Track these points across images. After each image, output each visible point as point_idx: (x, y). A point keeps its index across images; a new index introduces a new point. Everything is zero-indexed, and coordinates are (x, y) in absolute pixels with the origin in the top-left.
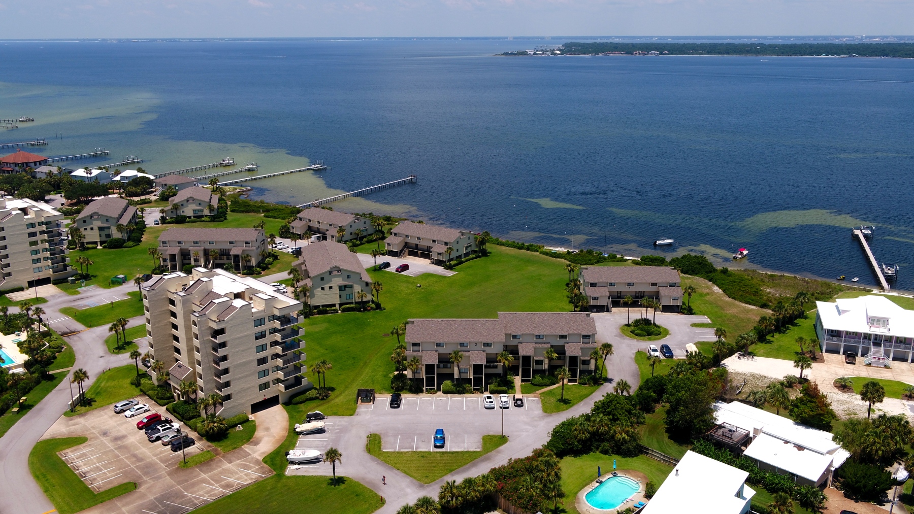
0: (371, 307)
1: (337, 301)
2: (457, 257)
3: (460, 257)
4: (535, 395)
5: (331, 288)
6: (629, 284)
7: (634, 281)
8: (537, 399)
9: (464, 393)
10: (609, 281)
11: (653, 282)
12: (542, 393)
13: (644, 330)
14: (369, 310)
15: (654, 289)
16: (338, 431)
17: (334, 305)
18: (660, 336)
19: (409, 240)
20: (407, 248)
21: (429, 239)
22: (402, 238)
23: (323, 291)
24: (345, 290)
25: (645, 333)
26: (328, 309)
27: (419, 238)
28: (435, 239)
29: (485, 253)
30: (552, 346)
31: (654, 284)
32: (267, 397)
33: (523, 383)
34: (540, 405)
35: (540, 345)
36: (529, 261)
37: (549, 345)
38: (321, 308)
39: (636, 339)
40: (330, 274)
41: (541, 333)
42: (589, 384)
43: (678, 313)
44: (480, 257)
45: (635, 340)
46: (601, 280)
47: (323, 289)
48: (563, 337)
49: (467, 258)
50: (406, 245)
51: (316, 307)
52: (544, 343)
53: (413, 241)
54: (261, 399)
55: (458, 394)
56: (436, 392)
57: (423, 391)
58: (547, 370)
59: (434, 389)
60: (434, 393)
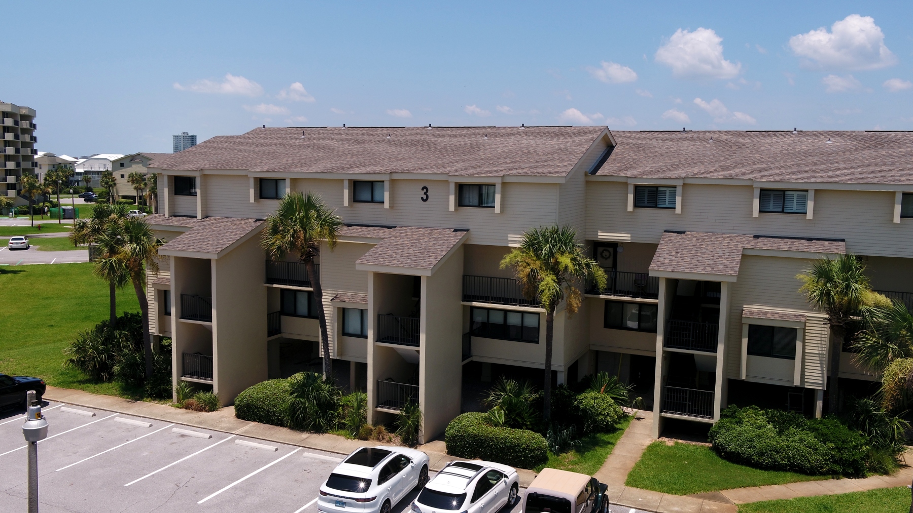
4: (709, 506)
12: (759, 507)
33: (669, 442)
35: (784, 246)
37: (837, 249)
41: (791, 176)
52: (813, 239)
55: (291, 428)
56: (212, 406)
57: (170, 396)
58: (820, 395)
59: (209, 388)
60: (201, 410)
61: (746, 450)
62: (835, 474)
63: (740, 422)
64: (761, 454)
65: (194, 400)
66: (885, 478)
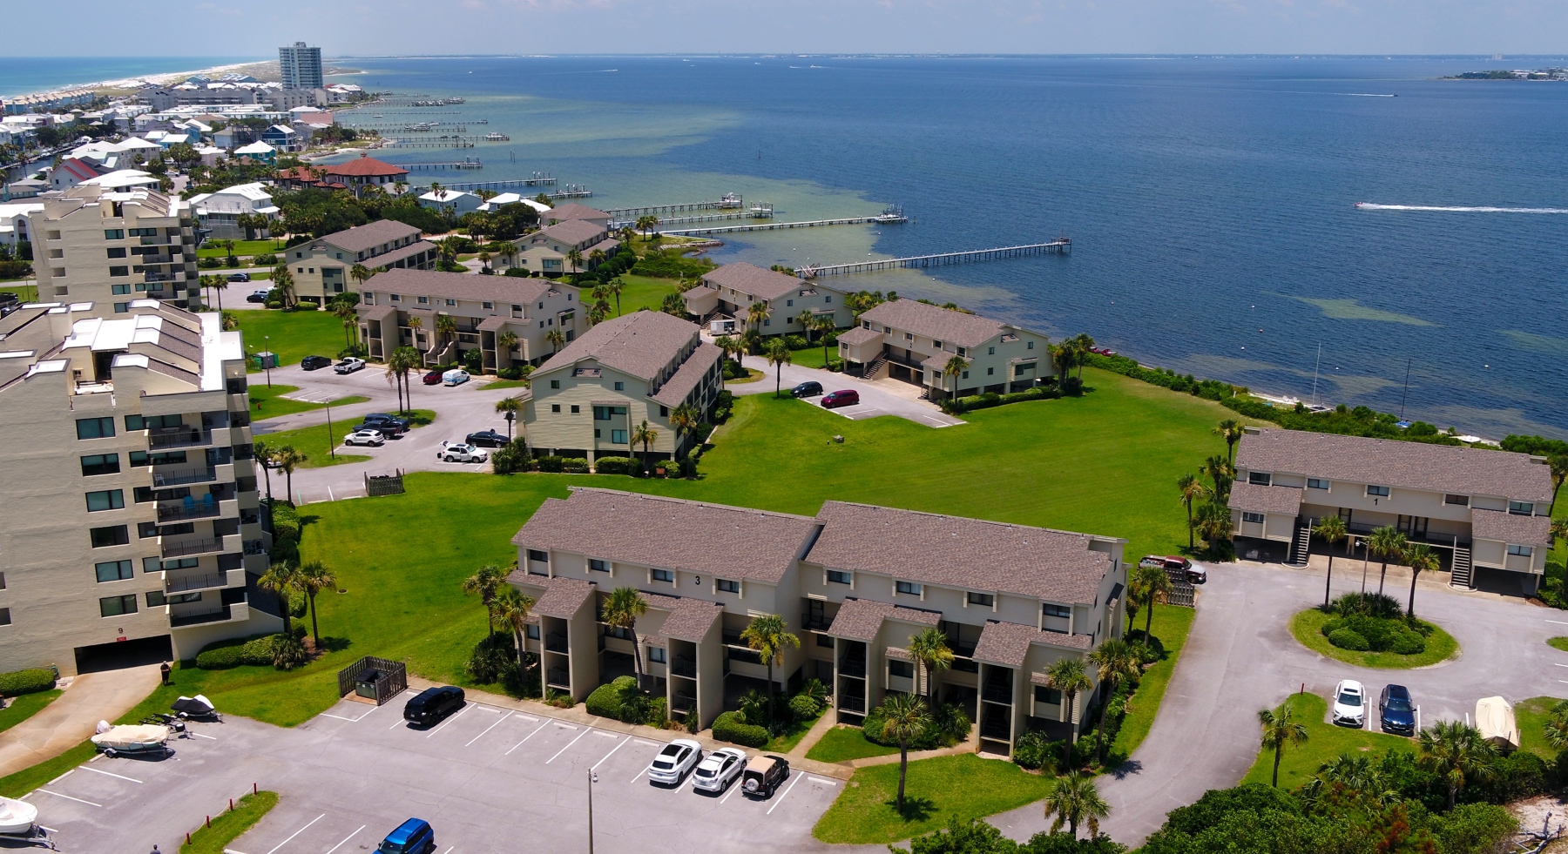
0: (666, 470)
1: (587, 443)
2: (988, 389)
3: (999, 388)
4: (843, 769)
5: (575, 409)
6: (1375, 490)
7: (1392, 481)
8: (834, 784)
9: (639, 723)
10: (1310, 474)
11: (1454, 491)
12: (866, 770)
13: (1363, 632)
14: (661, 476)
15: (1454, 513)
16: (201, 762)
17: (583, 454)
18: (1413, 658)
19: (891, 340)
20: (887, 358)
21: (928, 339)
22: (877, 334)
23: (556, 415)
24: (610, 419)
25: (1363, 641)
26: (564, 460)
27: (909, 336)
28: (940, 339)
29: (1074, 389)
30: (944, 625)
31: (1456, 500)
32: (131, 636)
33: (842, 726)
34: (824, 808)
35: (907, 615)
36: (1177, 418)
37: (934, 620)
38: (551, 454)
39: (1325, 653)
40: (575, 374)
41: (913, 576)
42: (1046, 768)
43: (1528, 597)
44: (1056, 396)
45: (1320, 657)
46: (1285, 469)
47: (556, 408)
48: (983, 600)
49: (1014, 394)
50: (887, 351)
51: (537, 452)
52: (923, 611)
53: (900, 343)
54: (109, 637)
55: (623, 721)
56: (570, 705)
57: (541, 696)
59: (567, 693)
60: (565, 707)
62: (920, 749)
63: (876, 716)
64: (885, 737)
65: (558, 701)
66: (948, 749)
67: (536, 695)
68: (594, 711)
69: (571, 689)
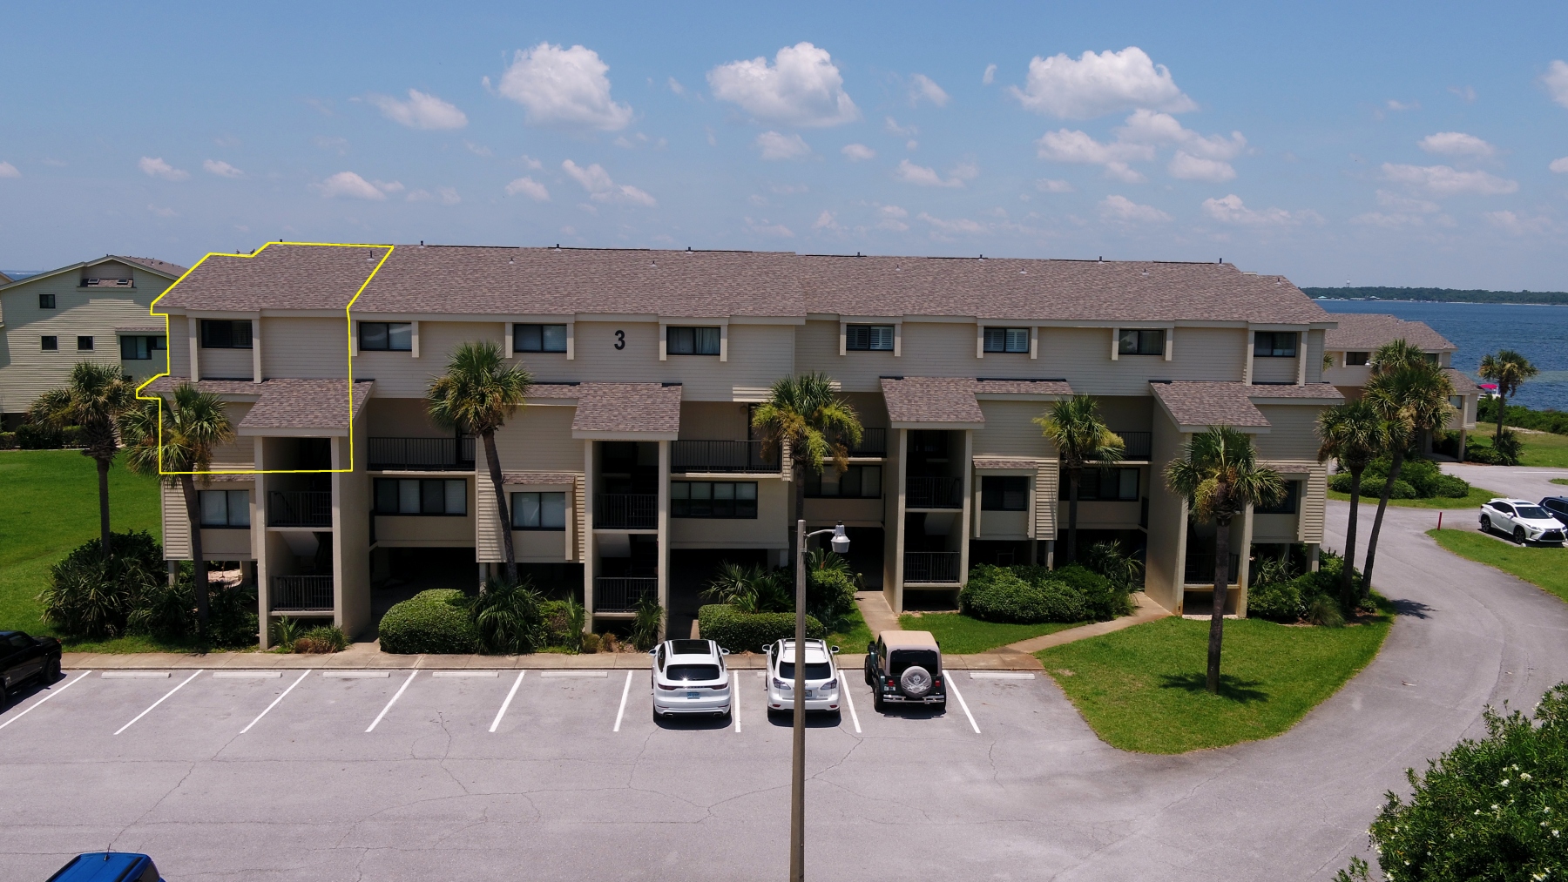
4: (1009, 658)
5: (85, 342)
8: (1031, 676)
9: (526, 649)
12: (1050, 652)
23: (50, 354)
24: (149, 357)
33: (915, 614)
34: (1067, 709)
35: (1012, 388)
37: (1064, 389)
40: (84, 283)
47: (49, 343)
48: (1140, 345)
52: (1033, 381)
55: (483, 653)
56: (337, 645)
57: (256, 640)
58: (1051, 546)
59: (329, 621)
60: (325, 650)
61: (1006, 606)
62: (1089, 619)
63: (991, 581)
64: (1023, 608)
65: (308, 639)
66: (1129, 618)
67: (246, 640)
68: (404, 643)
69: (337, 612)
